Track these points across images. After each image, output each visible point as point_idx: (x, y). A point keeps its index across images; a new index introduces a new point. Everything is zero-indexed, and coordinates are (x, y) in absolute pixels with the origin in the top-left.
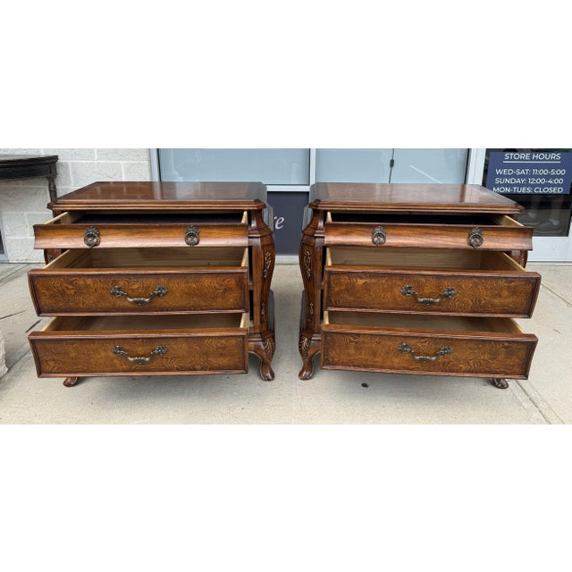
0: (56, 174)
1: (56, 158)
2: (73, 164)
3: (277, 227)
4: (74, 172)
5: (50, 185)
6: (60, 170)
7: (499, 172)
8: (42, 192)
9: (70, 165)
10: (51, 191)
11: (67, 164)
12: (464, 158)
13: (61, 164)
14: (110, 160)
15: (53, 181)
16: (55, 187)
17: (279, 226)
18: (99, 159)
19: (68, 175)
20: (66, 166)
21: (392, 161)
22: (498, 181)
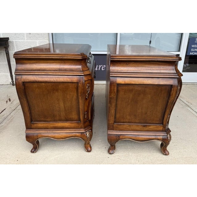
0: (8, 46)
1: (8, 39)
2: (16, 42)
3: (102, 70)
4: (16, 45)
5: (6, 51)
6: (10, 44)
7: (193, 46)
8: (3, 54)
9: (14, 42)
10: (6, 53)
11: (13, 41)
12: (179, 38)
13: (11, 42)
14: (31, 40)
15: (7, 49)
16: (8, 52)
17: (103, 69)
18: (27, 40)
19: (13, 46)
20: (12, 42)
21: (150, 42)
22: (192, 50)
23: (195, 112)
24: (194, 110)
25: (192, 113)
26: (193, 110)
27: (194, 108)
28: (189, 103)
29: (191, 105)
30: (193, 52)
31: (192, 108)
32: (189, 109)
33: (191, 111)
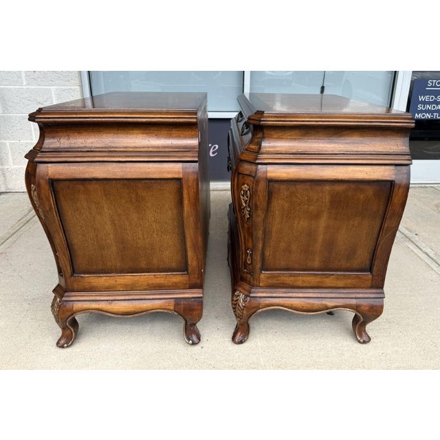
3: (211, 155)
7: (421, 98)
12: (390, 80)
14: (38, 85)
17: (213, 153)
21: (323, 88)
22: (420, 107)
23: (426, 253)
24: (424, 249)
25: (419, 257)
26: (420, 249)
27: (422, 245)
28: (410, 231)
29: (417, 238)
30: (421, 111)
31: (417, 244)
32: (411, 246)
33: (416, 250)
